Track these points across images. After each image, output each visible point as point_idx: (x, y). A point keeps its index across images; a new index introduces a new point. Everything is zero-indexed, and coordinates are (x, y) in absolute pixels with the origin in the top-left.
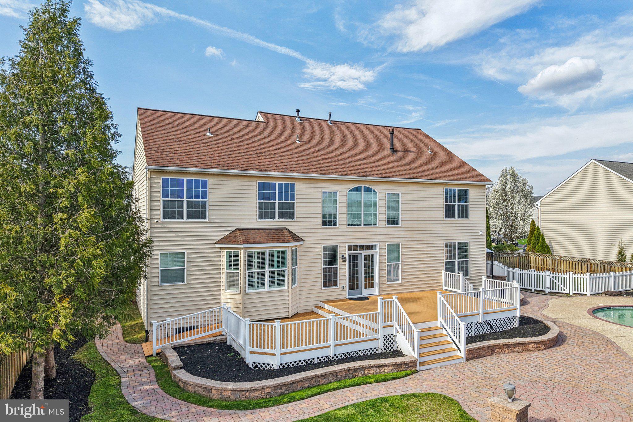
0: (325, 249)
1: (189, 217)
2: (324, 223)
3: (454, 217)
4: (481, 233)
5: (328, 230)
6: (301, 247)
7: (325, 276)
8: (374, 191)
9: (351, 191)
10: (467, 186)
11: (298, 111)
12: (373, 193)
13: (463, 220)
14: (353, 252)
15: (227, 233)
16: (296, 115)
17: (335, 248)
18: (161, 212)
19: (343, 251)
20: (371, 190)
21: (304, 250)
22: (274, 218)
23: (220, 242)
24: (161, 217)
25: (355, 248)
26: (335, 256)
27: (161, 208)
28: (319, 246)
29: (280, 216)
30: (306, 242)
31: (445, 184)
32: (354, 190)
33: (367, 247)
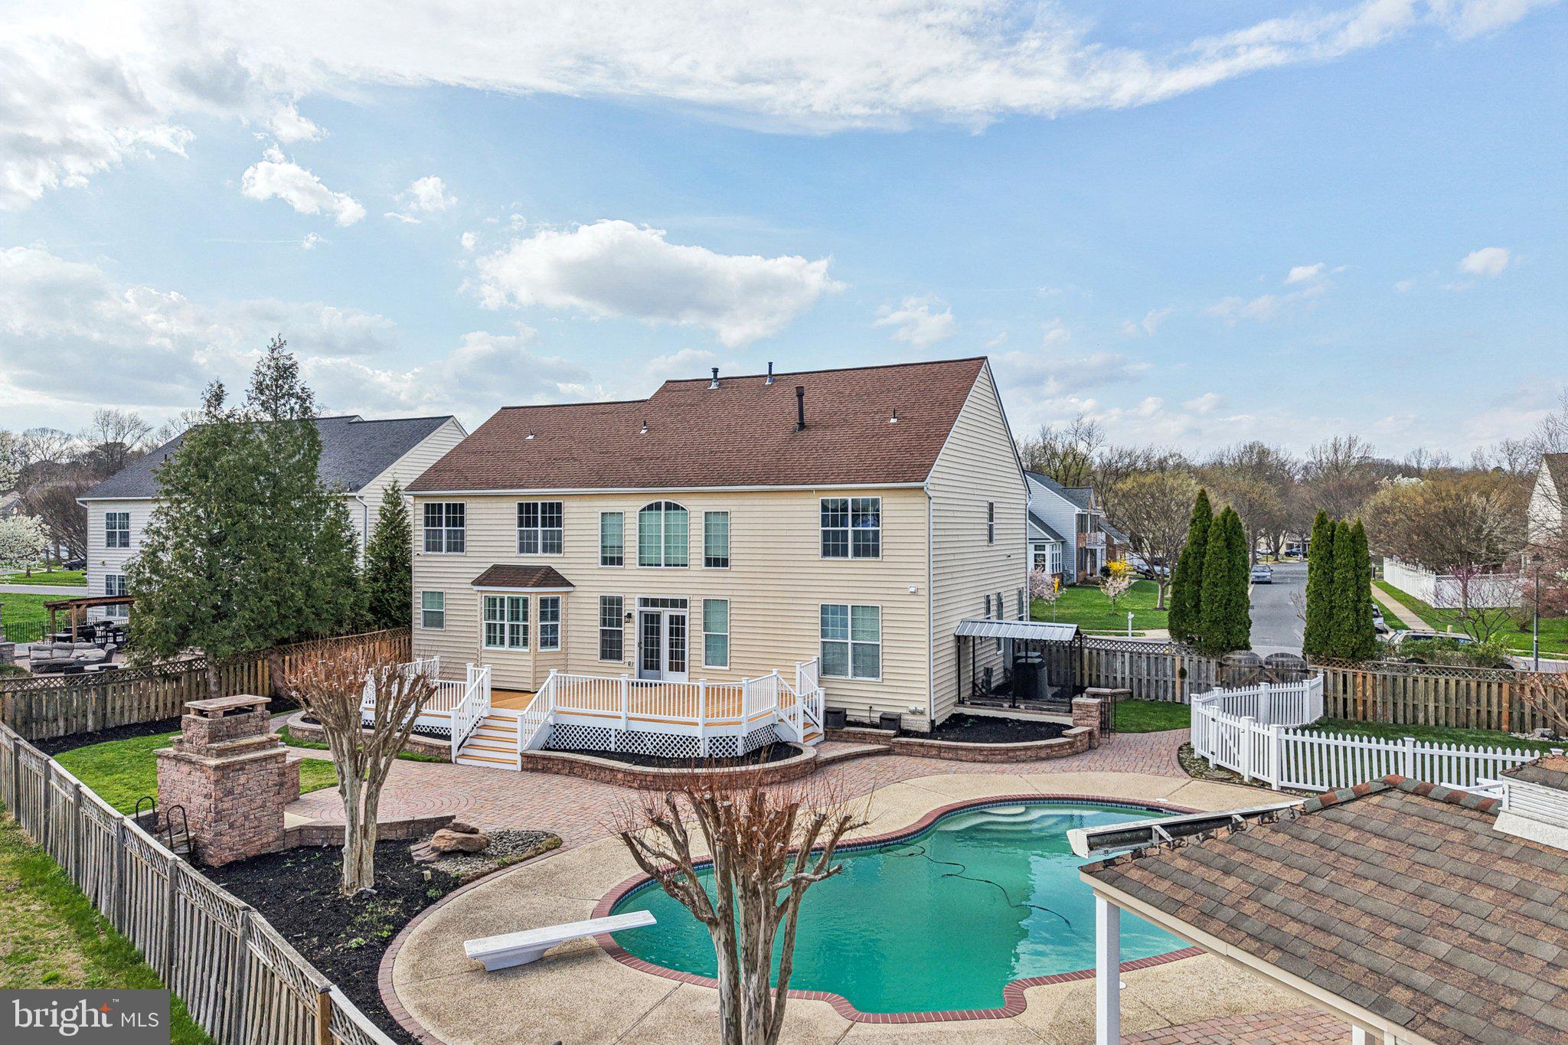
0: (604, 600)
1: (449, 550)
2: (605, 561)
3: (845, 554)
4: (913, 589)
5: (610, 572)
6: (572, 594)
7: (604, 642)
8: (683, 509)
9: (644, 509)
10: (874, 493)
11: (715, 371)
12: (680, 512)
13: (866, 563)
14: (650, 609)
15: (483, 571)
16: (711, 376)
17: (619, 601)
18: (423, 544)
19: (632, 606)
20: (677, 507)
21: (575, 600)
22: (536, 551)
23: (478, 582)
24: (423, 548)
25: (654, 602)
26: (619, 612)
27: (423, 538)
28: (594, 595)
29: (545, 551)
30: (577, 589)
31: (817, 491)
32: (650, 507)
33: (674, 603)
